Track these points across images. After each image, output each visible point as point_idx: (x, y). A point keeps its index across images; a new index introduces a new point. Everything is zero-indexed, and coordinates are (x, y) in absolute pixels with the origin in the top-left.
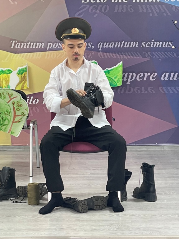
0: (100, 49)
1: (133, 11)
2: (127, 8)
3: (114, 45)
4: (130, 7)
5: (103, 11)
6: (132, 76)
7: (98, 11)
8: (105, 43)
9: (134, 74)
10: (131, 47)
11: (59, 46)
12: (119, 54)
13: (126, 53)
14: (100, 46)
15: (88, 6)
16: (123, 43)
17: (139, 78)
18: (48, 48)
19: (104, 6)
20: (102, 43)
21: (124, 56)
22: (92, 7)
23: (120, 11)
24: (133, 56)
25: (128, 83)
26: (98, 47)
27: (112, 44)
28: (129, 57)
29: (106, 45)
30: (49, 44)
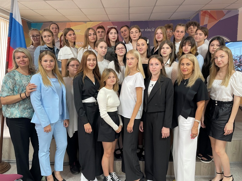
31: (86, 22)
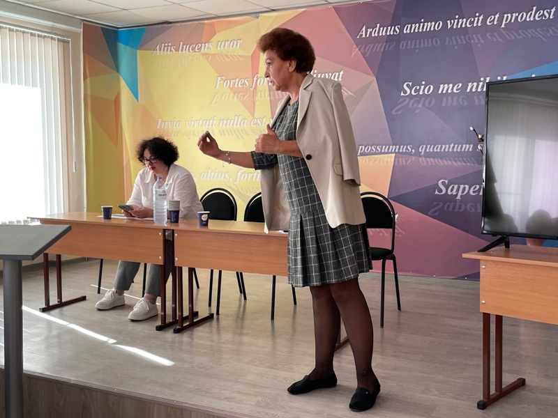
0: (422, 153)
1: (466, 103)
2: (458, 100)
3: (441, 149)
4: (463, 98)
5: (427, 106)
6: (464, 189)
7: (420, 106)
8: (429, 146)
9: (467, 187)
10: (463, 150)
11: (372, 149)
12: (446, 160)
13: (456, 159)
14: (422, 150)
15: (408, 100)
16: (452, 145)
17: (474, 192)
18: (359, 152)
19: (429, 99)
20: (425, 146)
21: (454, 162)
22: (412, 101)
23: (449, 104)
24: (465, 162)
25: (459, 197)
26: (420, 150)
27: (438, 147)
28: (459, 163)
29: (430, 149)
30: (360, 147)
31: (256, 14)
